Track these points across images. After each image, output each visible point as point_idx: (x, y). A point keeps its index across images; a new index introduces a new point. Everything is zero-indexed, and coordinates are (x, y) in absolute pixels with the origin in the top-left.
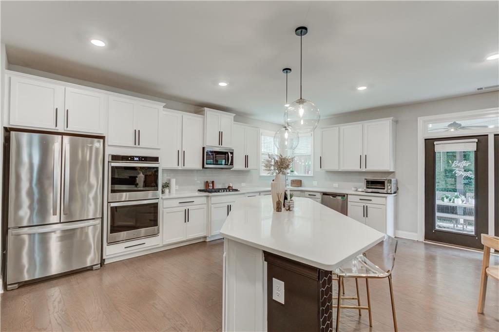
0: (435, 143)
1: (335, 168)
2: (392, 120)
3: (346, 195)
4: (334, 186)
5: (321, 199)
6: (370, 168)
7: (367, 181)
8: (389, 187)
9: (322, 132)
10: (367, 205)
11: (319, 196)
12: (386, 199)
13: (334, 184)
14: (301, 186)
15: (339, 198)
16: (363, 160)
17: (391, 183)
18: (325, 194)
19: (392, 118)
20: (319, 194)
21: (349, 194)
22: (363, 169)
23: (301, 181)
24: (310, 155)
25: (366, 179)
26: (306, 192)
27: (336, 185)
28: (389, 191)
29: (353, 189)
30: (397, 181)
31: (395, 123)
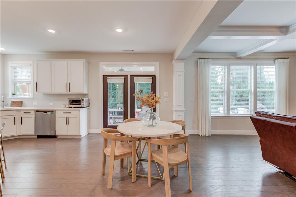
0: (108, 77)
1: (49, 91)
2: (85, 61)
3: (54, 111)
4: (50, 105)
5: (35, 115)
6: (72, 91)
7: (70, 100)
8: (83, 104)
9: (38, 63)
10: (68, 116)
11: (33, 113)
12: (80, 111)
13: (50, 103)
14: (21, 106)
15: (49, 113)
16: (68, 86)
17: (84, 101)
18: (38, 111)
19: (85, 60)
20: (33, 111)
21: (57, 110)
22: (68, 92)
23: (22, 102)
24: (30, 82)
25: (69, 99)
26: (22, 111)
27: (51, 104)
28: (83, 106)
29: (63, 106)
30: (89, 99)
31: (88, 64)
